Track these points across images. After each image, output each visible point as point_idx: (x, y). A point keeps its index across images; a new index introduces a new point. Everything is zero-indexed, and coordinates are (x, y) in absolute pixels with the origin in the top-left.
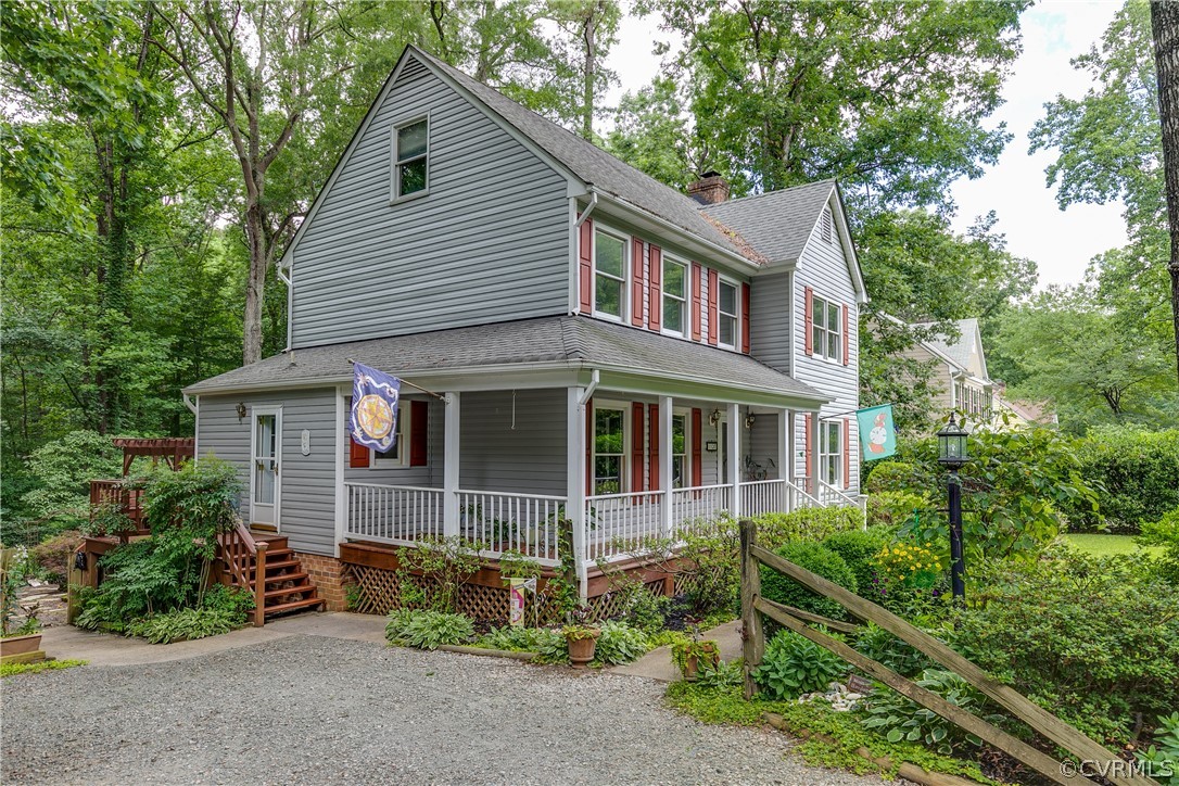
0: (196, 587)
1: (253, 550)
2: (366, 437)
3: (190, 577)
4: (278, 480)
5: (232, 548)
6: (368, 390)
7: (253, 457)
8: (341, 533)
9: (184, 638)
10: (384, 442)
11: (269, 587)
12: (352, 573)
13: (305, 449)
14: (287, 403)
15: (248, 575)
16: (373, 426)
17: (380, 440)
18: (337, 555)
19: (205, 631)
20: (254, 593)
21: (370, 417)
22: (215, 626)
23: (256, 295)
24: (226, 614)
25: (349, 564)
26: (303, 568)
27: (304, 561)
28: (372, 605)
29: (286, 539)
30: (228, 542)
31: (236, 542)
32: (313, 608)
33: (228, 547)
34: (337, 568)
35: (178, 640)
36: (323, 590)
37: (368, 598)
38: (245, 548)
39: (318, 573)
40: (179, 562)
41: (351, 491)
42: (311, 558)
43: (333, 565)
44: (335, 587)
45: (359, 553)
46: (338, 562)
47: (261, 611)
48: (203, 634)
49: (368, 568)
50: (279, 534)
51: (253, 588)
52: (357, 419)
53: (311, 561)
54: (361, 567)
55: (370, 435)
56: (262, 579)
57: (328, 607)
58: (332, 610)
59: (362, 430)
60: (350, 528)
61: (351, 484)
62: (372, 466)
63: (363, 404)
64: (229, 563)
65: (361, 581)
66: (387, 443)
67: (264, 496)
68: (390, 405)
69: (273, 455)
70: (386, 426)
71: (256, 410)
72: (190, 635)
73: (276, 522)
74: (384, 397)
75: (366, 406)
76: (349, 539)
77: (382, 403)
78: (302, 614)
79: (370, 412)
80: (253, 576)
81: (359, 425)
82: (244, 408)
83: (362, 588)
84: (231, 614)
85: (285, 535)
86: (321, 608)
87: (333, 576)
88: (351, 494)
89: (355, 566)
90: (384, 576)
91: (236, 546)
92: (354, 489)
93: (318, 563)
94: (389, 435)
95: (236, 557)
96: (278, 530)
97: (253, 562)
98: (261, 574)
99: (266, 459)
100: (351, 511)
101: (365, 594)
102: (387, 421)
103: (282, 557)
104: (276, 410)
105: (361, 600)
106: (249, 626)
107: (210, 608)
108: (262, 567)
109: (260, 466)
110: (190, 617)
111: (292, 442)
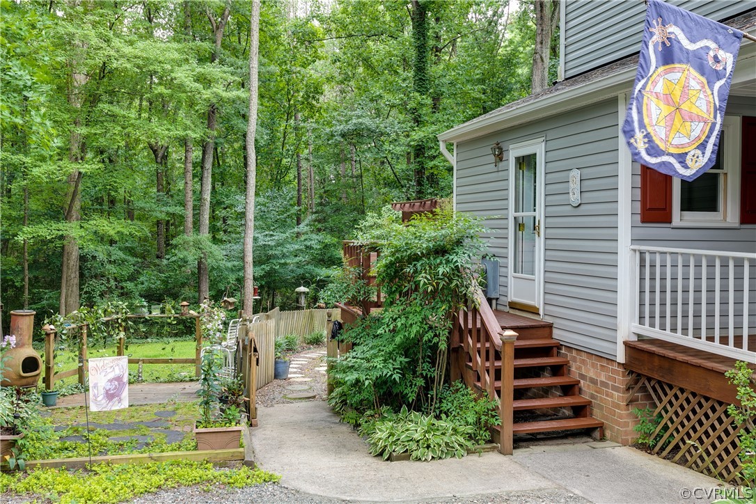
0: (429, 382)
1: (497, 340)
2: (653, 150)
3: (424, 368)
4: (540, 243)
5: (474, 333)
6: (668, 55)
7: (512, 213)
8: (628, 326)
9: (406, 455)
10: (689, 162)
11: (519, 394)
12: (644, 389)
13: (575, 198)
14: (551, 135)
15: (492, 372)
16: (669, 127)
17: (682, 158)
18: (621, 358)
19: (434, 451)
20: (499, 402)
21: (666, 110)
22: (447, 444)
23: (542, 60)
24: (461, 429)
25: (639, 375)
26: (573, 369)
27: (574, 359)
28: (677, 448)
29: (550, 326)
30: (470, 326)
31: (479, 325)
32: (587, 433)
33: (470, 331)
34: (621, 380)
35: (399, 458)
36: (601, 408)
37: (672, 435)
38: (488, 337)
39: (593, 381)
40: (409, 349)
41: (642, 261)
42: (584, 357)
43: (613, 371)
44: (618, 406)
45: (656, 361)
46: (621, 370)
47: (509, 430)
48: (431, 455)
49: (671, 387)
50: (543, 318)
51: (499, 393)
52: (640, 112)
53: (583, 362)
54: (660, 383)
55: (662, 146)
56: (509, 383)
57: (608, 433)
58: (614, 439)
59: (648, 136)
60: (641, 318)
61: (643, 248)
62: (676, 221)
63: (655, 83)
64: (471, 353)
65: (660, 406)
66: (698, 163)
67: (524, 266)
68: (710, 84)
69: (535, 210)
70: (698, 130)
71: (515, 150)
72: (414, 454)
73: (538, 301)
74: (702, 69)
75: (660, 88)
76: (639, 335)
77: (695, 80)
78: (570, 440)
79: (668, 98)
80: (498, 375)
81: (642, 125)
82: (500, 149)
83: (660, 416)
84: (470, 429)
85: (549, 320)
86: (597, 434)
87: (615, 389)
88: (642, 266)
89: (649, 379)
90: (701, 406)
91: (479, 330)
92: (648, 257)
93: (593, 365)
94: (702, 147)
95: (479, 345)
96: (541, 312)
97: (498, 356)
98: (508, 373)
99: (526, 214)
100: (642, 292)
101: (666, 428)
102: (700, 119)
103: (546, 351)
104: (536, 147)
105: (660, 436)
106: (493, 449)
107: (443, 416)
108: (508, 364)
109: (519, 226)
110: (416, 426)
111: (557, 189)
